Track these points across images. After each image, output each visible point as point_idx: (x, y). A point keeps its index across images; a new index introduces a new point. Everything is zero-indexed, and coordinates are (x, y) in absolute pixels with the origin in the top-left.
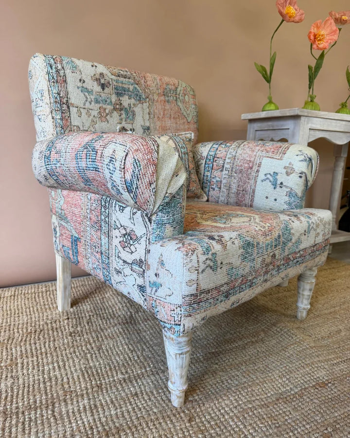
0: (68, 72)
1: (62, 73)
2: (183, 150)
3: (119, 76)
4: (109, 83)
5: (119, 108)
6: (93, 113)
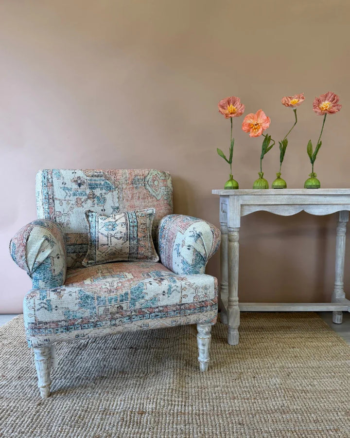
0: (55, 179)
1: (50, 181)
2: (131, 224)
3: (92, 176)
4: (84, 182)
5: (92, 197)
6: (72, 202)
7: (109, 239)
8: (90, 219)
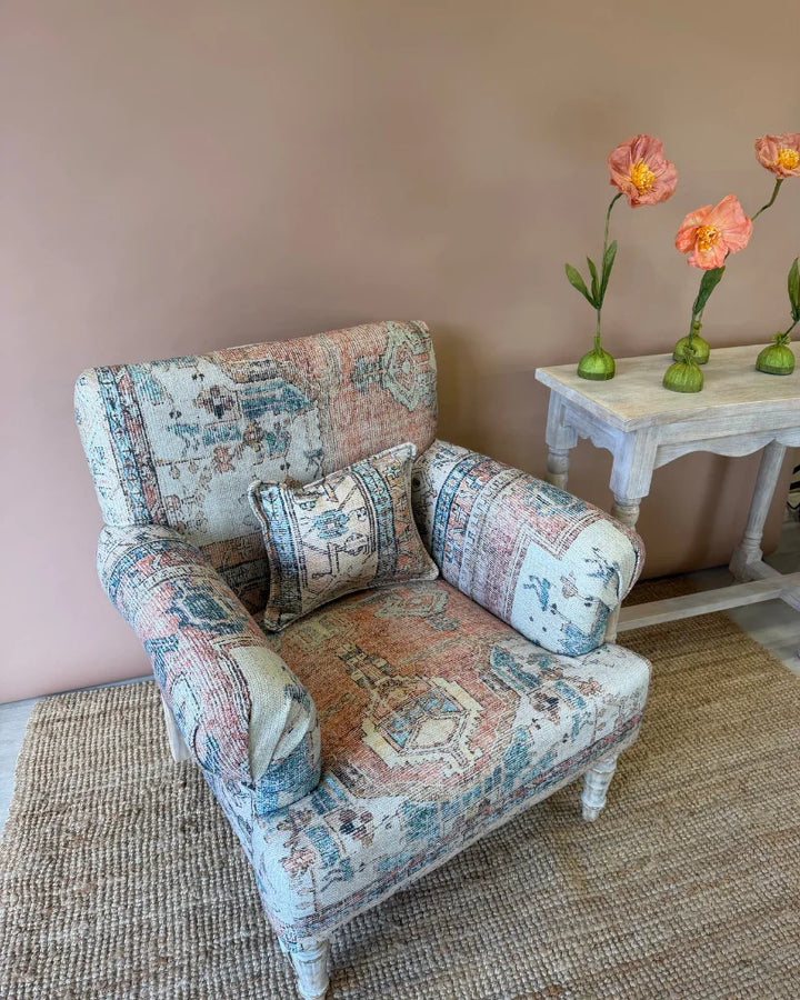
0: (146, 407)
1: (134, 412)
2: (380, 508)
3: (251, 380)
4: (231, 401)
5: (255, 438)
6: (202, 464)
7: (333, 558)
8: (266, 504)
